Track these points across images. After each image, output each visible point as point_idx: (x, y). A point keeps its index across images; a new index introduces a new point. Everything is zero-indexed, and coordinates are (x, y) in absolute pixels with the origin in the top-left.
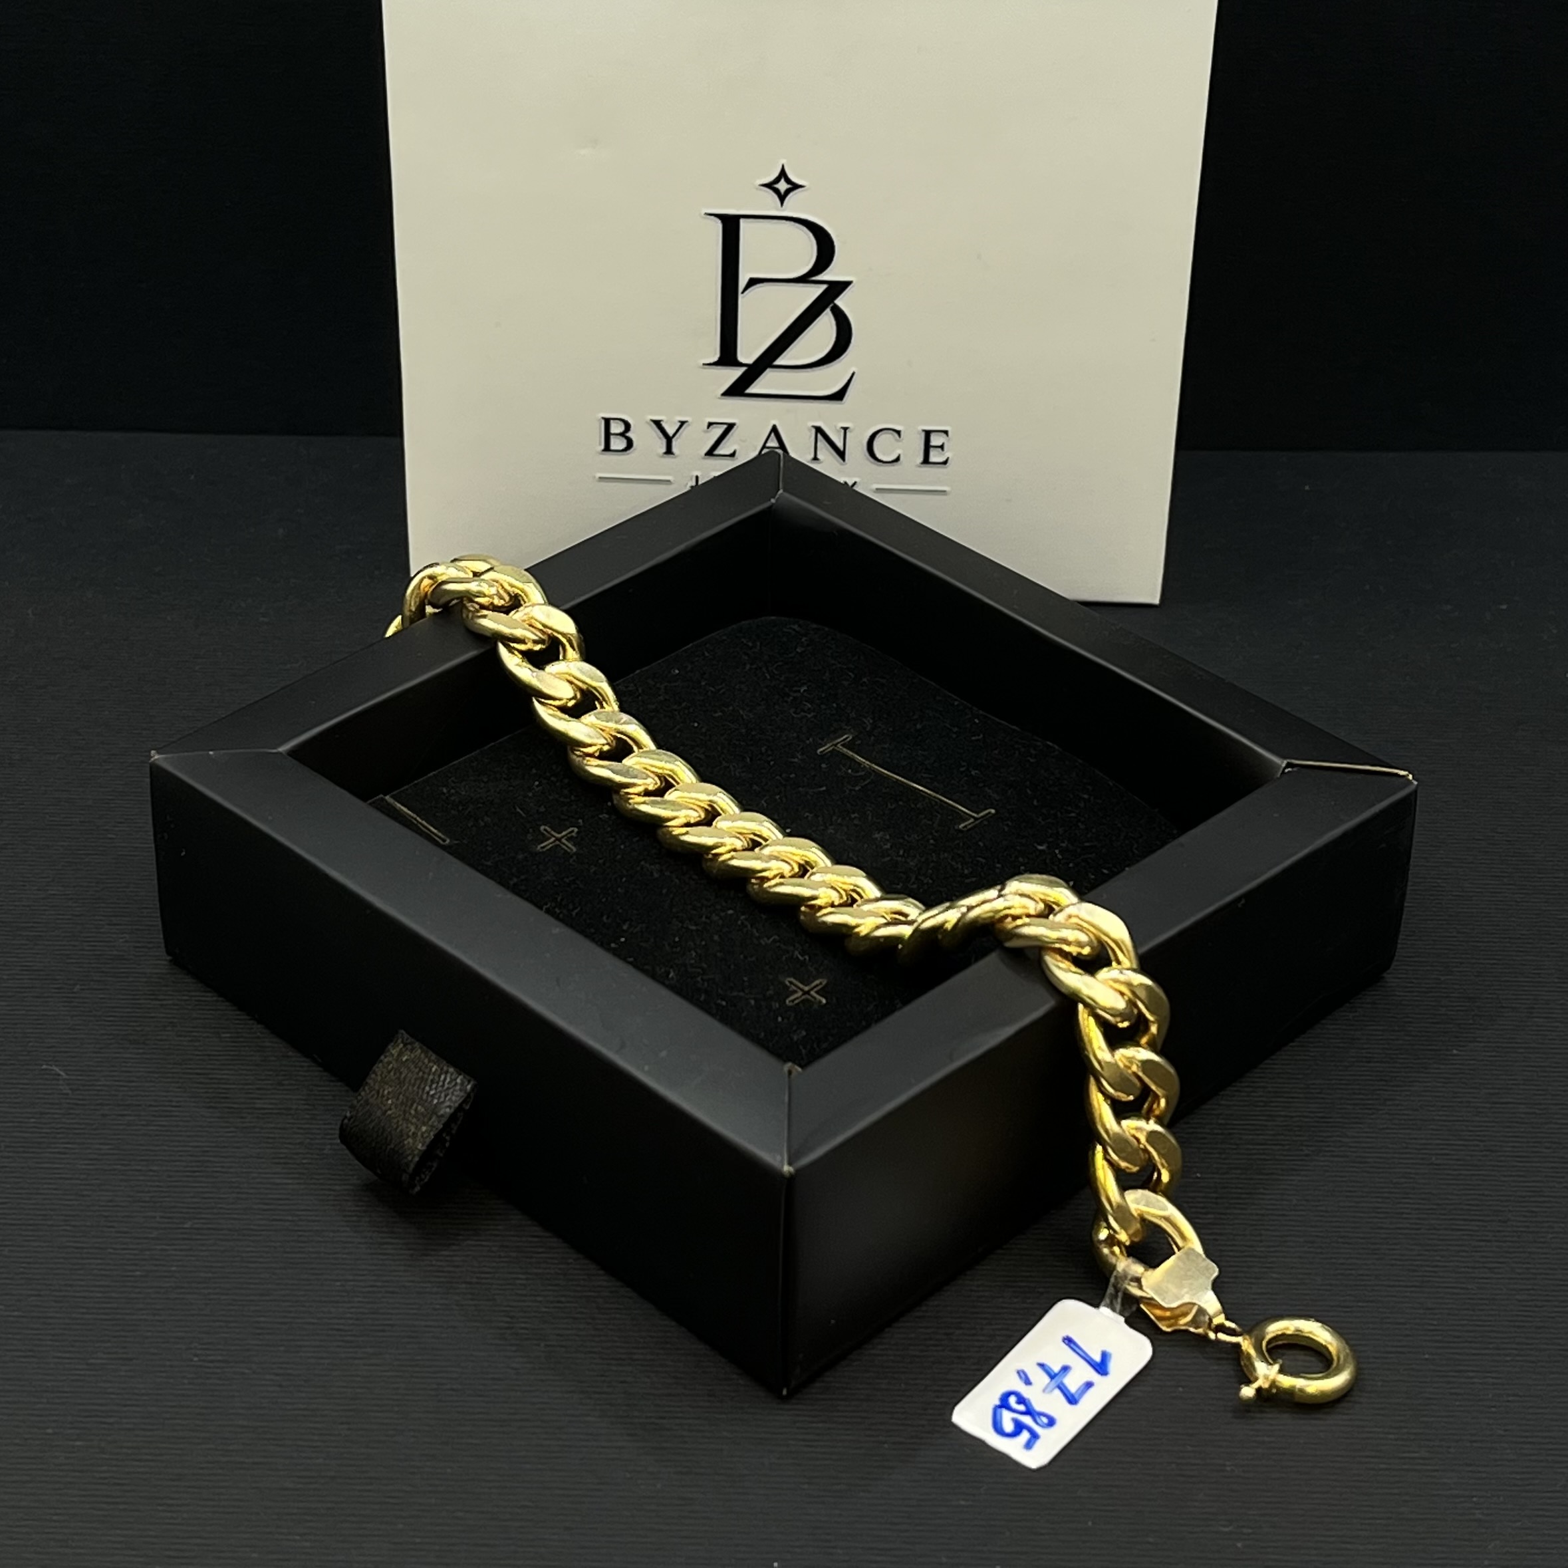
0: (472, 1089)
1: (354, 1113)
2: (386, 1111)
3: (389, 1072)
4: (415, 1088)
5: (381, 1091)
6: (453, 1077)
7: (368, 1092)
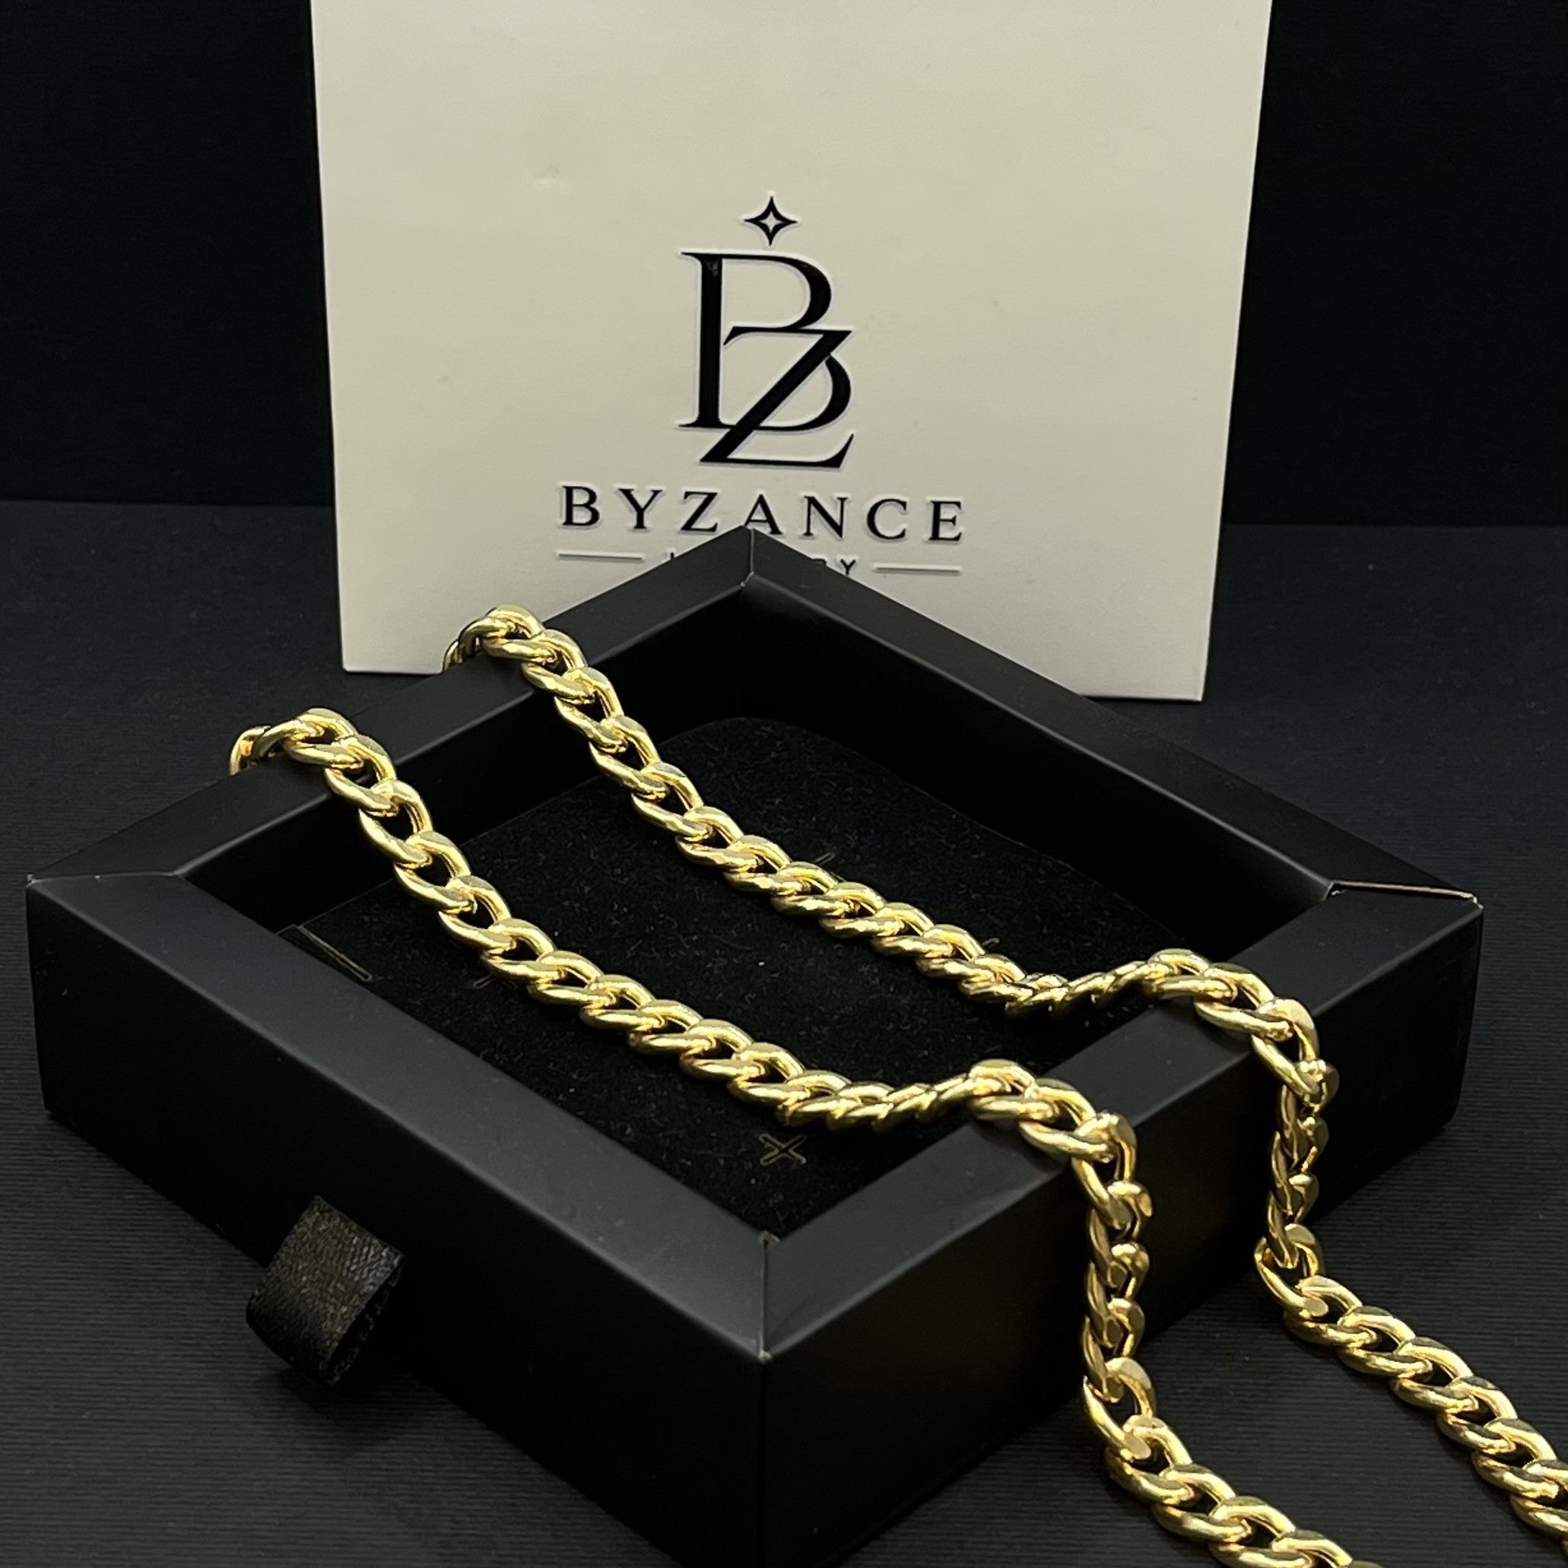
0: (400, 1263)
1: (263, 1291)
2: (300, 1289)
3: (304, 1244)
4: (334, 1263)
5: (294, 1266)
6: (378, 1249)
7: (279, 1267)
